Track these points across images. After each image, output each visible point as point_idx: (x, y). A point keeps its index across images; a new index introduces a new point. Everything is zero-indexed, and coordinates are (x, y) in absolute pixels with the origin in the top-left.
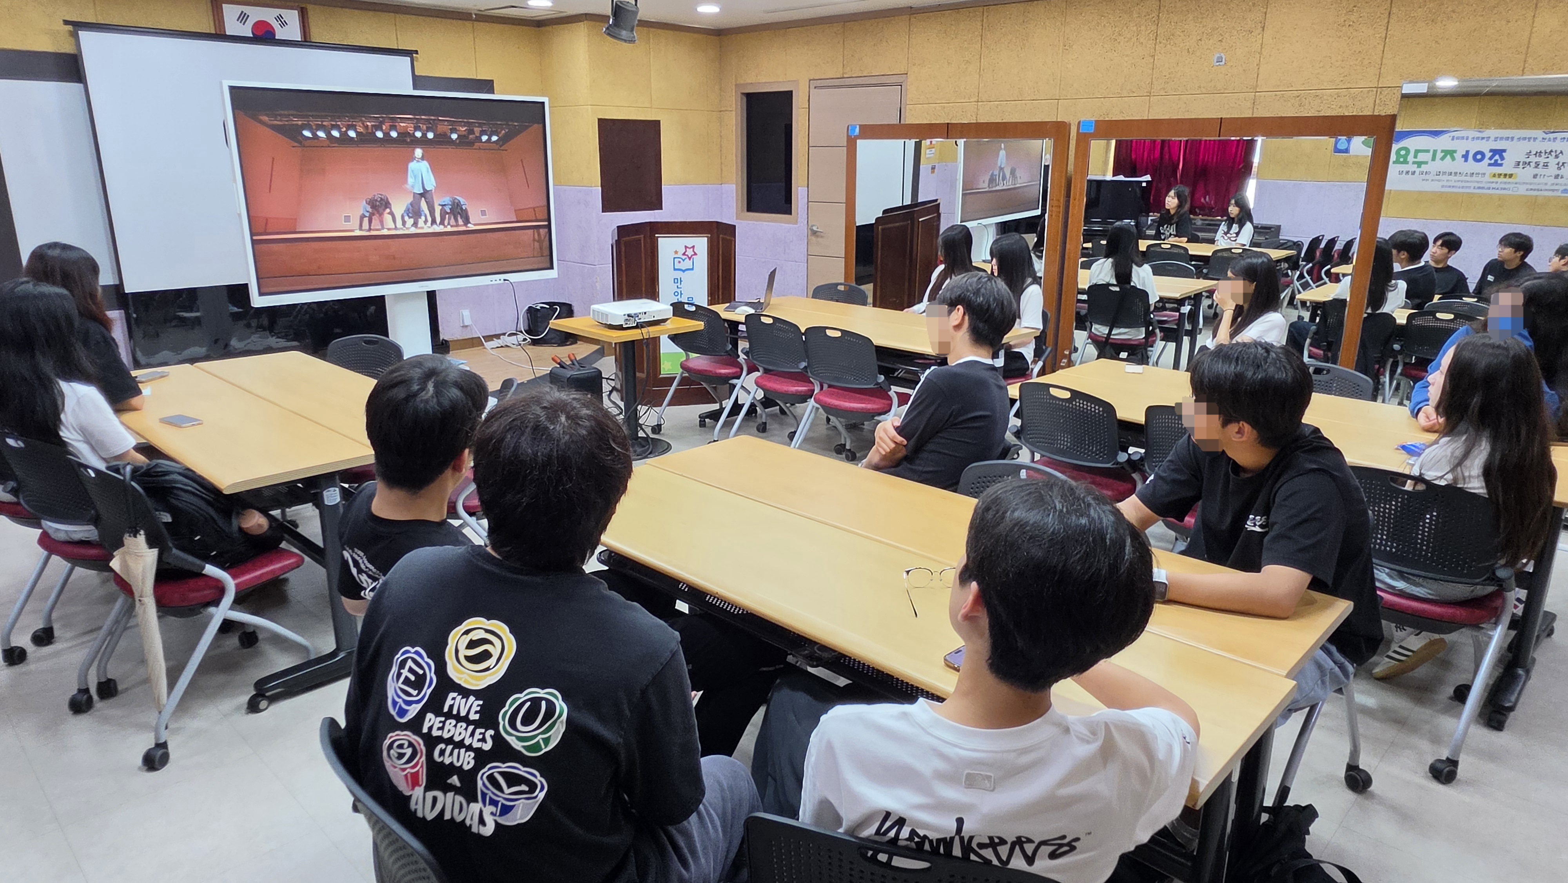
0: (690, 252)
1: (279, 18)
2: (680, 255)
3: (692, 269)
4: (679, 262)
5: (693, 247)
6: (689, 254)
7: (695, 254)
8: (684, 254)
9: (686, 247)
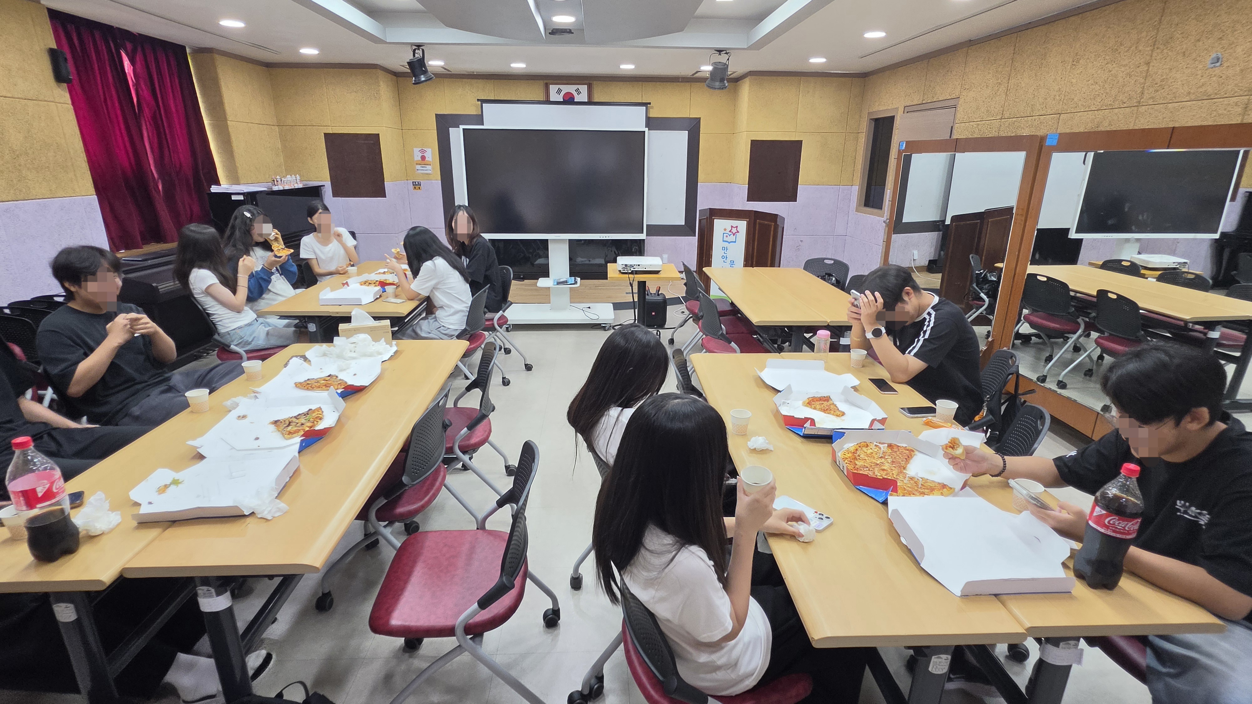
0: (734, 230)
1: (577, 90)
2: (727, 231)
3: (735, 242)
4: (727, 236)
5: (737, 227)
6: (734, 232)
7: (738, 232)
8: (730, 231)
9: (732, 227)
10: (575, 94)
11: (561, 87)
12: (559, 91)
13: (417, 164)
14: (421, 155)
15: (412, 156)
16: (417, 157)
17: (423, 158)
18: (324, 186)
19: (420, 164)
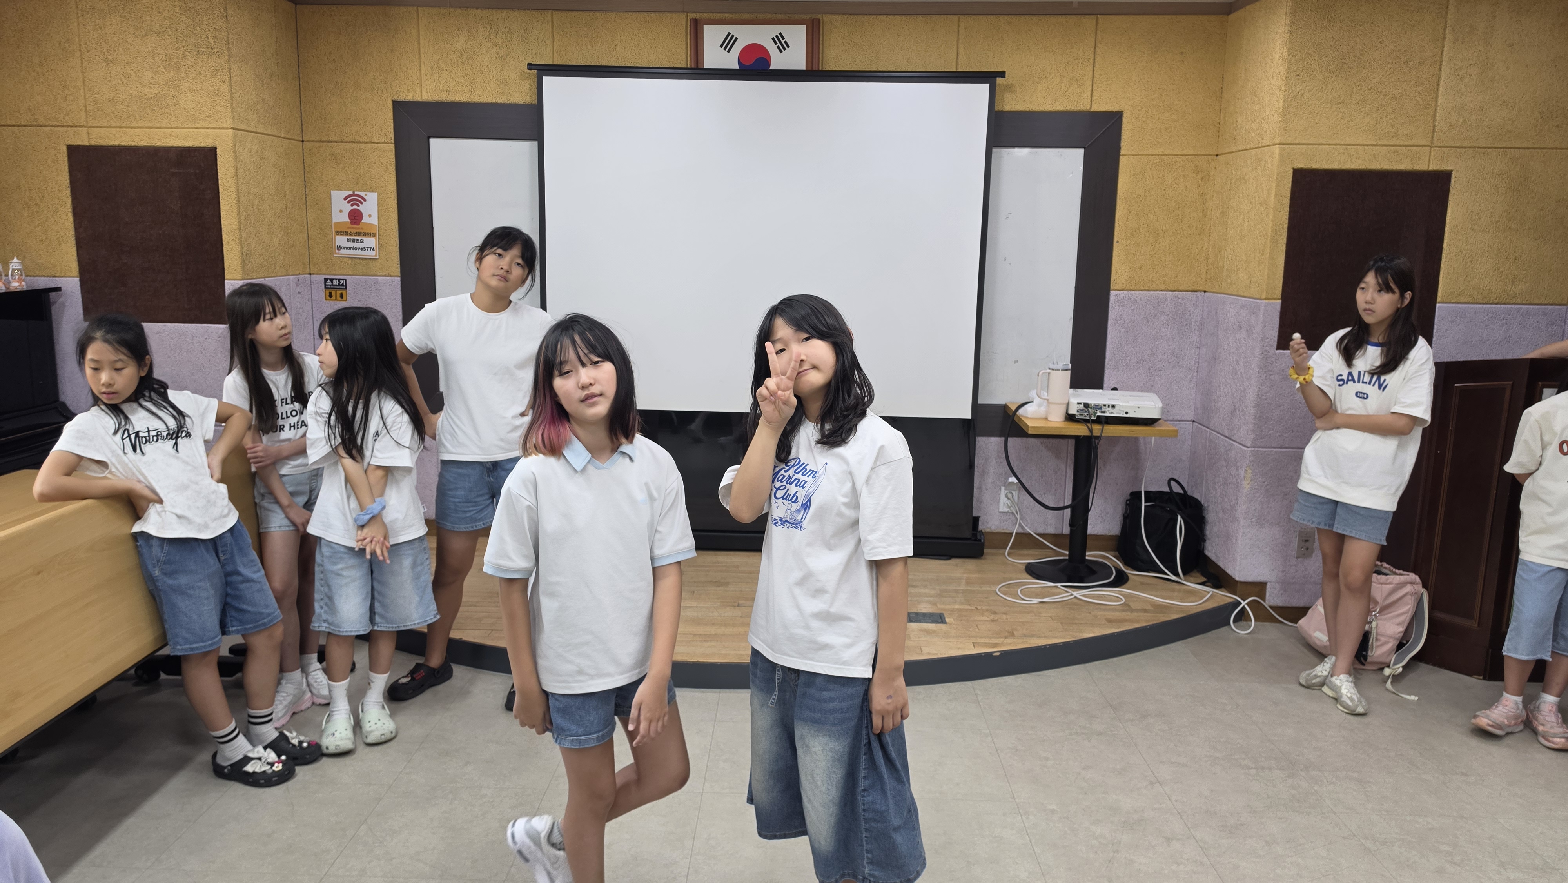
1: (779, 39)
10: (772, 49)
11: (735, 30)
12: (728, 43)
13: (339, 233)
14: (348, 208)
15: (326, 208)
16: (340, 212)
17: (356, 217)
18: (58, 289)
19: (346, 234)
